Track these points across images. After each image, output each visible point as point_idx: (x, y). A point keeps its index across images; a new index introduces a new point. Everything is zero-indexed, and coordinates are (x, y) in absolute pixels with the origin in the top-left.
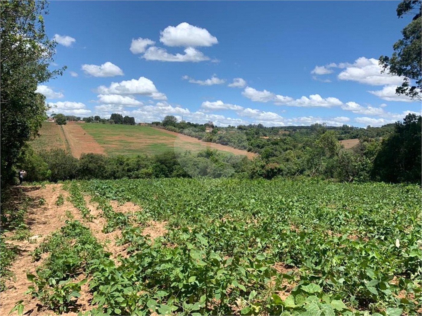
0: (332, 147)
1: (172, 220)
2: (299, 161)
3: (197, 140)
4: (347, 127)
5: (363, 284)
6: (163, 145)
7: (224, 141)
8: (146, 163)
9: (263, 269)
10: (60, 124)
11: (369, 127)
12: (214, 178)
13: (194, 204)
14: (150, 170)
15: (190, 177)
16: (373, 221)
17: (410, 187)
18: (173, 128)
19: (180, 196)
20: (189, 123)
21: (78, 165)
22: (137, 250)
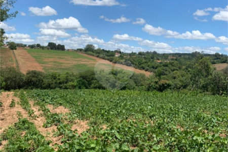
0: (207, 69)
1: (92, 120)
2: (183, 79)
3: (109, 62)
4: (219, 55)
6: (84, 65)
7: (129, 63)
8: (73, 78)
10: (12, 49)
12: (121, 90)
13: (107, 108)
14: (75, 83)
15: (104, 88)
18: (92, 53)
19: (96, 102)
20: (103, 50)
21: (24, 78)
22: (68, 140)
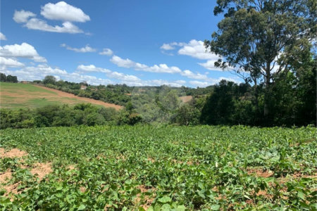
0: (175, 101)
1: (56, 161)
2: (153, 111)
3: (73, 96)
4: (184, 87)
5: (197, 193)
8: (29, 115)
9: (131, 190)
11: (198, 88)
12: (89, 126)
13: (74, 147)
14: (32, 121)
15: (68, 125)
16: (202, 152)
17: (224, 127)
18: (53, 85)
19: (60, 141)
20: (66, 82)
22: (27, 187)
